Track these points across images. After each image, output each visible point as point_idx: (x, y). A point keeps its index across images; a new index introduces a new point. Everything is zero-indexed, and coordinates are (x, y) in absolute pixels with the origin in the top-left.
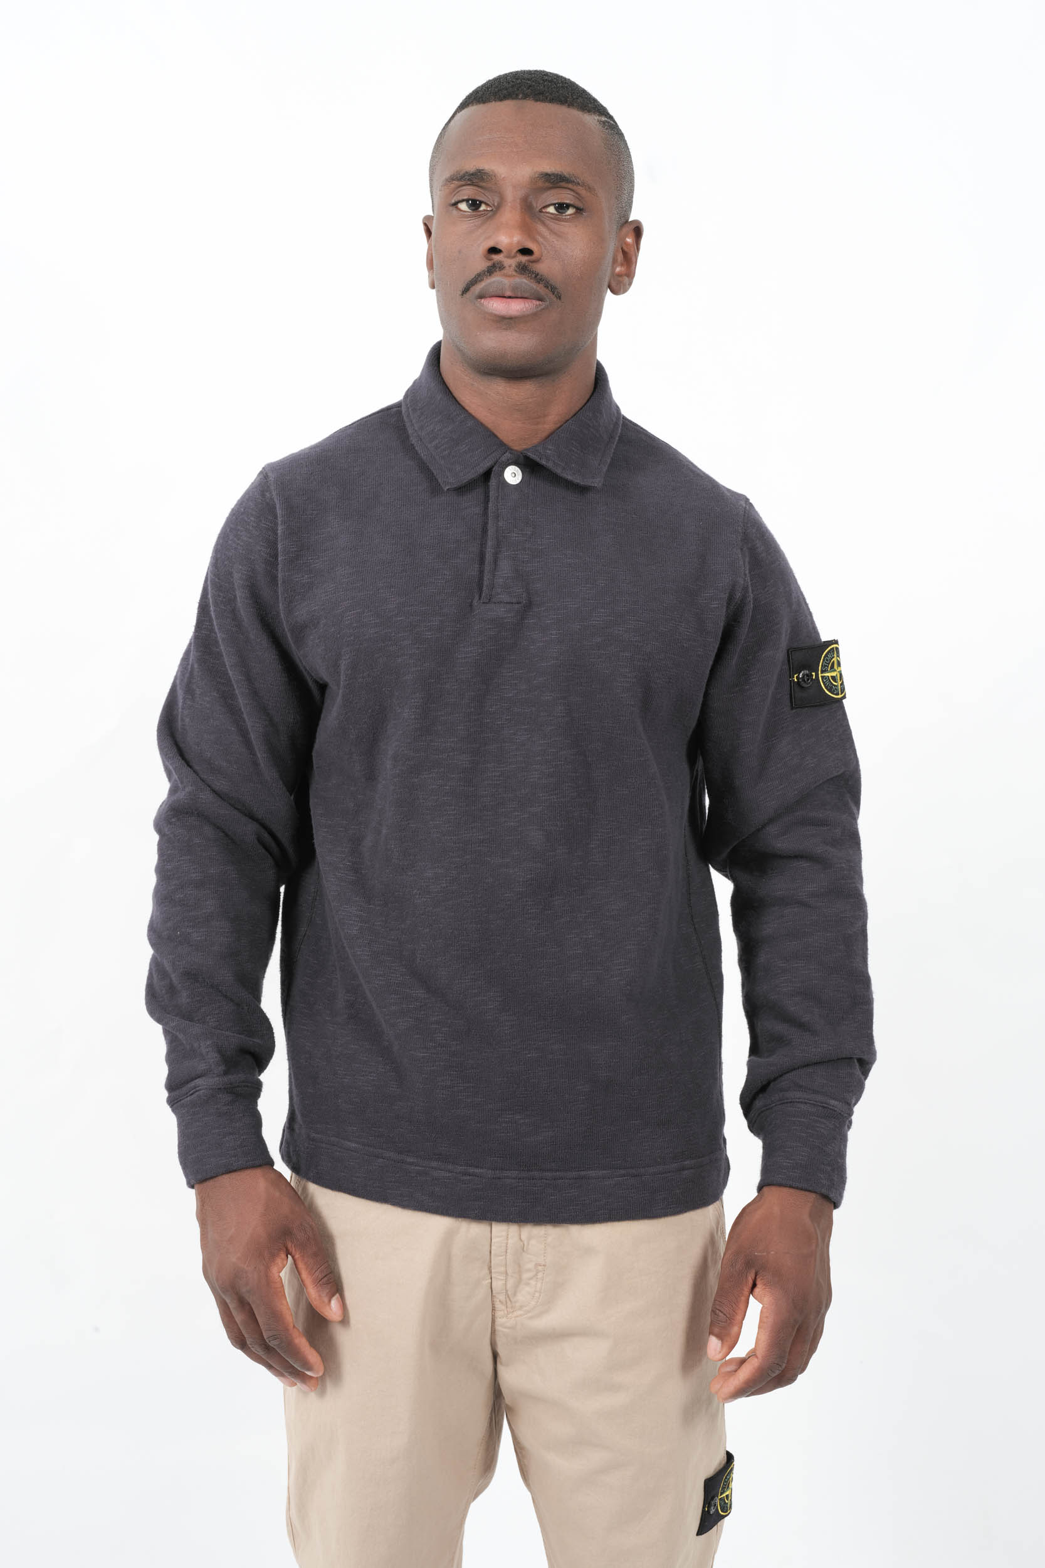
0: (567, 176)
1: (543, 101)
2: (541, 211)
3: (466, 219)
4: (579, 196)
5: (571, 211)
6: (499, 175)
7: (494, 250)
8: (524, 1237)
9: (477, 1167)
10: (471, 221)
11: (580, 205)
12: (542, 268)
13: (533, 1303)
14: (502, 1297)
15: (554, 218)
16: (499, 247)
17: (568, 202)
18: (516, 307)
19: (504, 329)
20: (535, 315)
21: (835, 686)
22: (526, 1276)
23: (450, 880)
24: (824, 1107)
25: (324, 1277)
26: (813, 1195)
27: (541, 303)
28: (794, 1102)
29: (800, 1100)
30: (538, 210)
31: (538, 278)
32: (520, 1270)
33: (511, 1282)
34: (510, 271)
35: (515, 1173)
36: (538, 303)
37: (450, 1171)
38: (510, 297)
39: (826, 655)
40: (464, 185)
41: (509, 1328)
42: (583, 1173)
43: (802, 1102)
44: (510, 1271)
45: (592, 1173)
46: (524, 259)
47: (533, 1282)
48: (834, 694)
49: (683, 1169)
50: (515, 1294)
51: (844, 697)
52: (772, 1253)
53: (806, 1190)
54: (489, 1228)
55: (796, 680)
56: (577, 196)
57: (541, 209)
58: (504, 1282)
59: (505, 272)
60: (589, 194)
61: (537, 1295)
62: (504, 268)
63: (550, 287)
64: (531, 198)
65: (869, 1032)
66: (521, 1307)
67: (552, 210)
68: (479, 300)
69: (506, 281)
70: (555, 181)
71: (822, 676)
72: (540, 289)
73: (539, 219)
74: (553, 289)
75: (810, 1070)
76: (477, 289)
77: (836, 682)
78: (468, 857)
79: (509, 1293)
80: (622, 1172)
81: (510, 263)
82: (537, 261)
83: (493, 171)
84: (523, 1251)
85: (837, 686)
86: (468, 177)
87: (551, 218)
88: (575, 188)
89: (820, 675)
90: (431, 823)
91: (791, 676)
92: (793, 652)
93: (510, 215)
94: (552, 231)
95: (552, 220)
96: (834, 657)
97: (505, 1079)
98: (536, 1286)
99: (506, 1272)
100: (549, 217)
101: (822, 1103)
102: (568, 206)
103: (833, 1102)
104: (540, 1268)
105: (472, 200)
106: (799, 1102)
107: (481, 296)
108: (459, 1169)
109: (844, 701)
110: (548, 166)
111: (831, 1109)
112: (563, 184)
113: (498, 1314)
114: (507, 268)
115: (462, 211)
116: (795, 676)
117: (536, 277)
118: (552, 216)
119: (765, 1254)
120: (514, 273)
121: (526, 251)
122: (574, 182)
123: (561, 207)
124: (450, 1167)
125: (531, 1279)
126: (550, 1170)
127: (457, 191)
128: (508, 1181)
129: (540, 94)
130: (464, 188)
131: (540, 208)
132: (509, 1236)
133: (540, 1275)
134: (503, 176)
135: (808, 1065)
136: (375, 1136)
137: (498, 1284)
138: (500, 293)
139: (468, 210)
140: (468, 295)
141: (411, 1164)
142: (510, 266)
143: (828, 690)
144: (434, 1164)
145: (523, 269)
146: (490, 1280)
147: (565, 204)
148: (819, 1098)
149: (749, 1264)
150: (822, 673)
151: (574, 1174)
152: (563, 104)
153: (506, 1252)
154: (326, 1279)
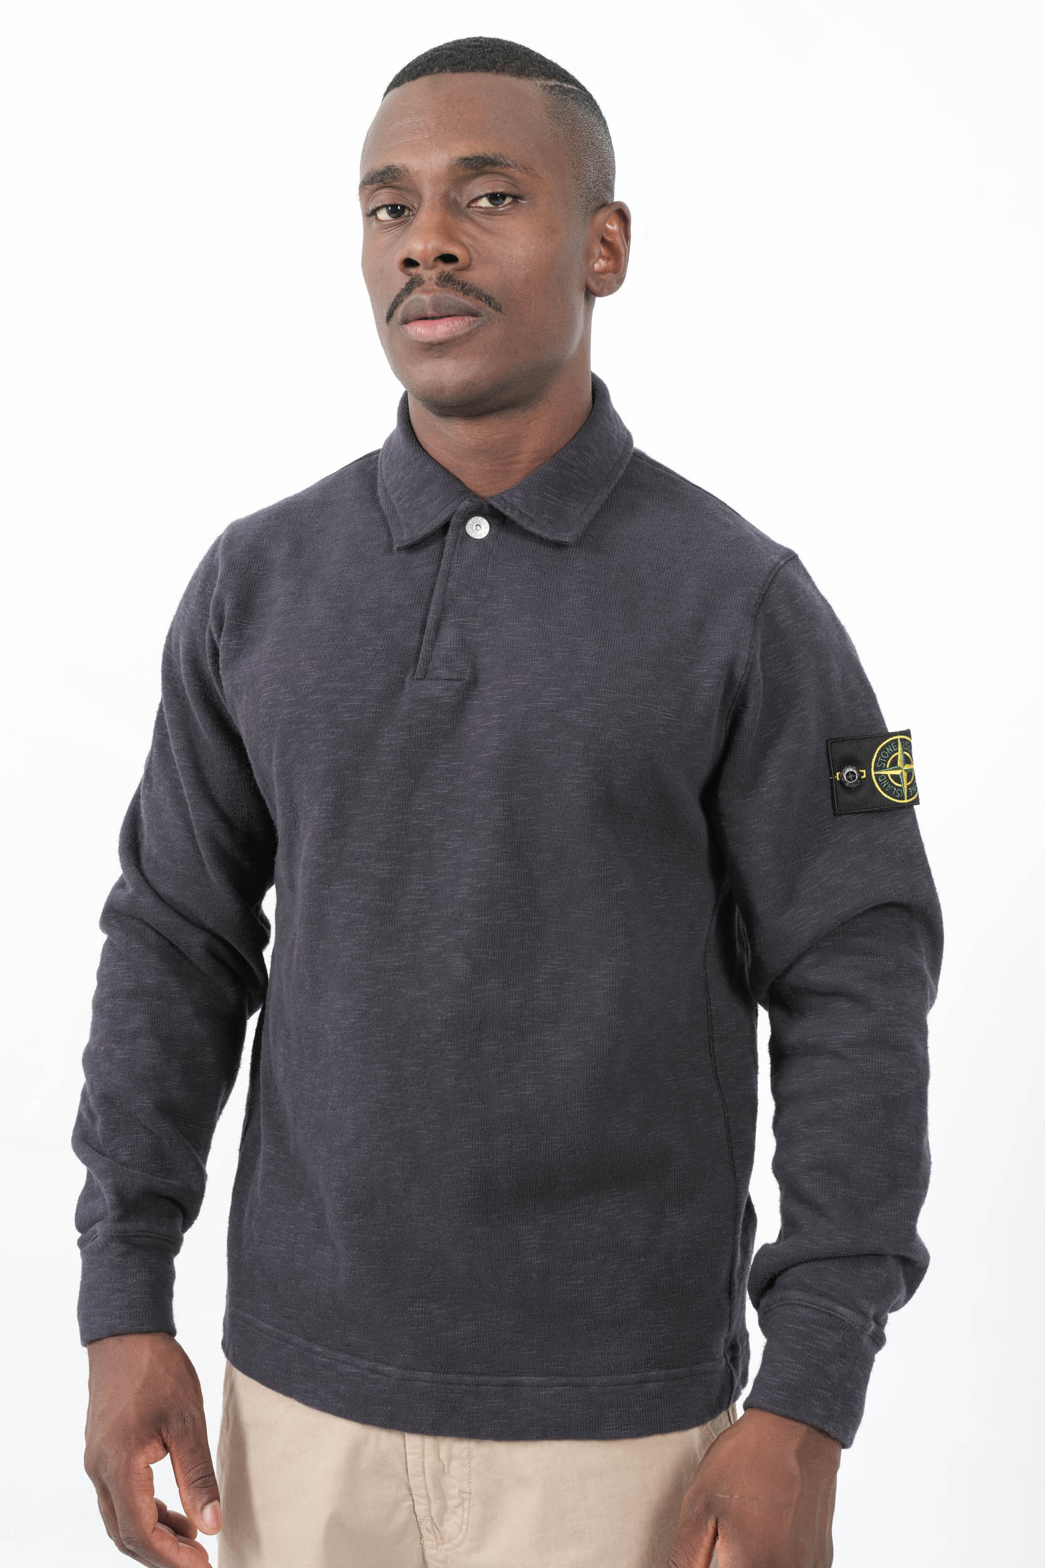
0: (492, 157)
1: (462, 71)
2: (468, 206)
3: (385, 231)
4: (514, 182)
5: (508, 200)
6: (410, 169)
7: (409, 263)
8: (443, 1455)
9: (387, 1364)
10: (391, 232)
11: (514, 191)
12: (476, 277)
13: (461, 1536)
14: (428, 1525)
15: (487, 212)
16: (414, 257)
17: (500, 190)
18: (441, 329)
19: (437, 357)
20: (469, 336)
21: (897, 787)
22: (451, 1503)
23: (359, 1014)
24: (831, 1315)
25: (199, 1479)
26: (804, 1428)
27: (475, 318)
28: (793, 1304)
29: (801, 1302)
30: (464, 205)
31: (466, 289)
32: (442, 1496)
33: (435, 1508)
34: (430, 285)
35: (427, 1375)
36: (471, 319)
37: (356, 1367)
38: (433, 318)
39: (883, 749)
40: (378, 189)
41: (440, 1562)
42: (516, 1379)
43: (803, 1306)
44: (431, 1495)
45: (524, 1379)
46: (448, 268)
47: (459, 1511)
48: (896, 798)
49: (647, 1381)
50: (441, 1521)
51: (917, 802)
52: (736, 1497)
53: (792, 1418)
54: (402, 1442)
55: (838, 779)
56: (508, 180)
57: (469, 203)
58: (427, 1507)
59: (425, 287)
60: (525, 176)
61: (464, 1527)
62: (423, 282)
63: (483, 298)
64: (453, 195)
65: (912, 1223)
66: (450, 1540)
67: (484, 203)
68: (404, 326)
69: (426, 298)
70: (477, 165)
71: (875, 775)
72: (468, 302)
73: (468, 216)
74: (489, 300)
75: (821, 1265)
76: (399, 314)
77: (900, 783)
78: (380, 987)
79: (435, 1521)
80: (563, 1380)
81: (429, 275)
82: (467, 267)
83: (404, 166)
84: (445, 1473)
85: (901, 788)
86: (379, 178)
87: (481, 213)
88: (505, 170)
89: (873, 773)
90: (341, 944)
91: (833, 774)
92: (833, 745)
93: (426, 217)
94: (485, 230)
95: (483, 216)
96: (897, 751)
97: (418, 1259)
98: (463, 1517)
99: (428, 1495)
100: (478, 212)
101: (828, 1309)
102: (503, 196)
103: (841, 1309)
104: (465, 1495)
105: (392, 206)
106: (799, 1305)
107: (406, 322)
108: (367, 1364)
109: (915, 807)
110: (463, 149)
111: (838, 1318)
112: (489, 168)
113: (427, 1543)
114: (427, 282)
115: (383, 221)
116: (838, 774)
117: (463, 288)
118: (481, 210)
119: (728, 1497)
120: (436, 287)
121: (449, 258)
122: (502, 163)
123: (494, 198)
124: (358, 1361)
125: (457, 1507)
126: (473, 1373)
127: (373, 196)
128: (421, 1384)
129: (460, 63)
130: (379, 192)
131: (467, 202)
132: (426, 1454)
133: (466, 1504)
134: (416, 169)
135: (816, 1260)
136: (286, 1317)
137: (420, 1509)
138: (421, 314)
139: (390, 218)
140: (394, 321)
141: (319, 1354)
142: (430, 280)
143: (885, 792)
144: (341, 1356)
145: (445, 280)
146: (412, 1502)
147: (498, 193)
148: (824, 1302)
149: (709, 1508)
150: (876, 770)
151: (503, 1380)
152: (489, 71)
153: (424, 1472)
154: (200, 1481)
